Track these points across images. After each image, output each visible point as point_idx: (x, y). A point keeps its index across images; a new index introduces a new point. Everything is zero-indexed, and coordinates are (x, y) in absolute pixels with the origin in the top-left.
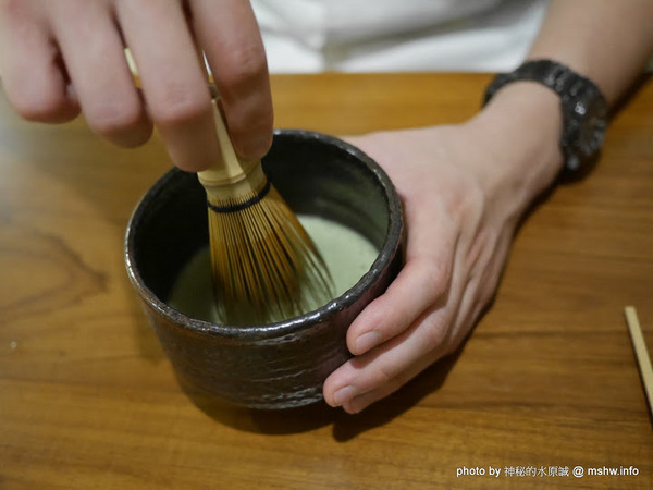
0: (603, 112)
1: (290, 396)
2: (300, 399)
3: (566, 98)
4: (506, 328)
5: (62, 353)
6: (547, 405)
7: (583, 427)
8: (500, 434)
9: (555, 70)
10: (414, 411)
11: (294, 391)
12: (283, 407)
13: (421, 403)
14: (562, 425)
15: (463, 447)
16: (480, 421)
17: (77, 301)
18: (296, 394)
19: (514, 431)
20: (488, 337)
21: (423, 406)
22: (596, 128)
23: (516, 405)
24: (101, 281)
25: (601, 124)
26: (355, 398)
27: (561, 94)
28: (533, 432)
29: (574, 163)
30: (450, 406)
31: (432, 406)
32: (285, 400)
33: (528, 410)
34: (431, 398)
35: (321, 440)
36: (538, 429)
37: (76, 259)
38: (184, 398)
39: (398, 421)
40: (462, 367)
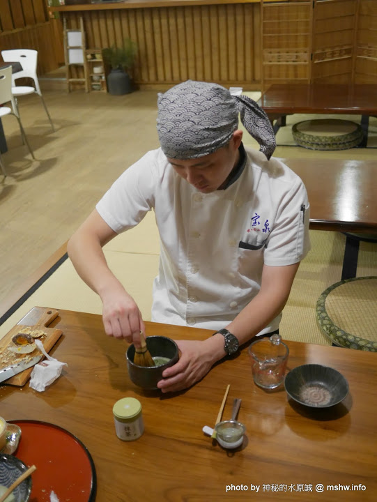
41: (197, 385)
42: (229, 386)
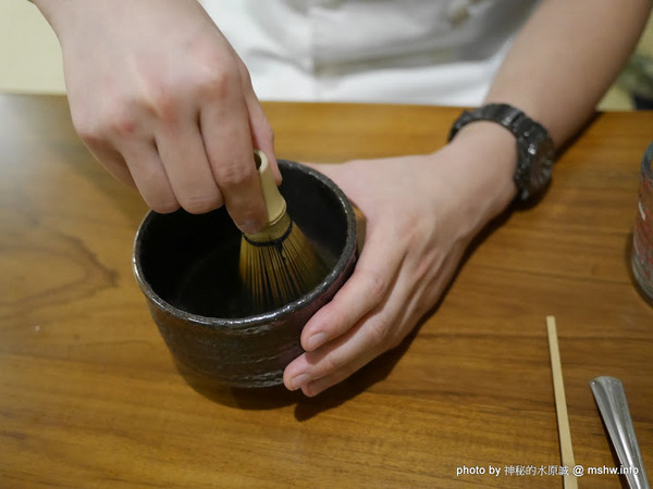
0: (550, 153)
1: (255, 377)
2: (263, 381)
3: (521, 139)
4: (445, 330)
5: (77, 337)
6: (472, 395)
7: (499, 413)
8: (430, 417)
9: (513, 114)
10: (364, 396)
11: (257, 374)
12: (250, 386)
13: (369, 389)
14: (481, 412)
15: (400, 426)
16: (416, 406)
17: (91, 293)
18: (259, 377)
19: (442, 414)
20: (430, 337)
21: (371, 392)
22: (544, 166)
23: (447, 393)
24: (112, 277)
25: (548, 162)
26: (311, 383)
27: (517, 135)
28: (458, 417)
29: (525, 195)
30: (393, 393)
31: (378, 392)
32: (250, 381)
33: (456, 398)
34: (379, 386)
35: (285, 416)
36: (462, 414)
37: (92, 258)
38: (180, 378)
39: (350, 403)
40: (406, 361)
41: (424, 330)
42: (551, 322)
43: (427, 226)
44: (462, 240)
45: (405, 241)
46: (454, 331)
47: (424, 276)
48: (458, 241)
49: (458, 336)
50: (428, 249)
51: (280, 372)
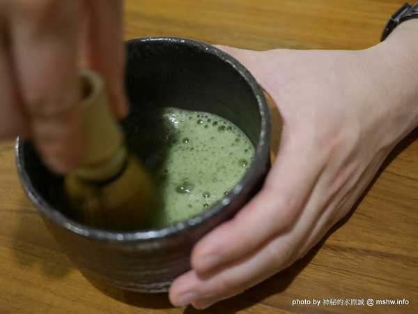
43: (350, 135)
44: (385, 149)
45: (325, 152)
46: (364, 246)
47: (340, 189)
48: (381, 150)
49: (368, 252)
50: (347, 162)
51: (168, 283)
